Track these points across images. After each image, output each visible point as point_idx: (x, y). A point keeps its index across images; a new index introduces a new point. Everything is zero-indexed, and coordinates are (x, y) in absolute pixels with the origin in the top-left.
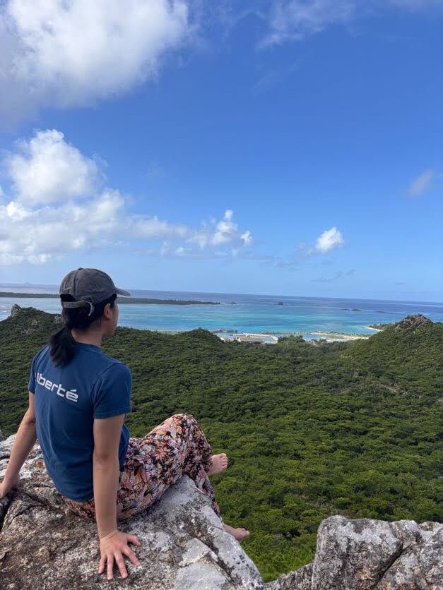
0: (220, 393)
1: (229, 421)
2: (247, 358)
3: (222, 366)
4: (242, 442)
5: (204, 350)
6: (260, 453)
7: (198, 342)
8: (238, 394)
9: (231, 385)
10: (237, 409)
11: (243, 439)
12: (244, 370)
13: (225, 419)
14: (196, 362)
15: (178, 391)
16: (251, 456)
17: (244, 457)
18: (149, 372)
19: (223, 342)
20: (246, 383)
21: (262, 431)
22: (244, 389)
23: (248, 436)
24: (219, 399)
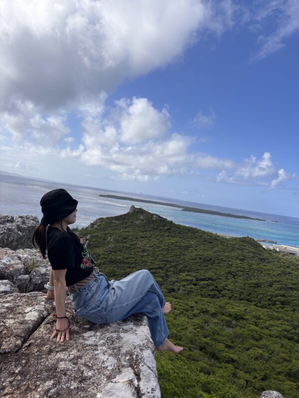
0: (257, 285)
1: (262, 307)
2: (282, 263)
3: (261, 266)
4: (271, 325)
5: (248, 253)
6: (284, 337)
7: (245, 246)
8: (271, 289)
9: (267, 281)
10: (269, 300)
11: (271, 322)
12: (279, 272)
13: (259, 304)
14: (243, 260)
15: (226, 278)
16: (277, 337)
17: (271, 337)
18: (208, 261)
19: (264, 249)
20: (279, 282)
21: (288, 321)
22: (276, 286)
23: (276, 322)
24: (256, 289)
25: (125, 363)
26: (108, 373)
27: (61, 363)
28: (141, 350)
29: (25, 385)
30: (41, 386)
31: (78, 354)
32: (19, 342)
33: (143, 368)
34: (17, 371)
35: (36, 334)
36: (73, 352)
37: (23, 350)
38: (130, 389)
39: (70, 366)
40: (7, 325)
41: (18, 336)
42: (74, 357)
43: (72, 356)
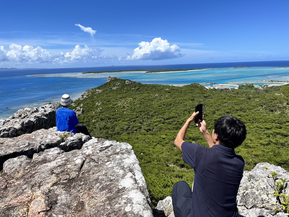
3: (206, 101)
7: (194, 90)
9: (211, 111)
18: (170, 105)
20: (220, 110)
22: (218, 113)
25: (128, 171)
26: (121, 176)
27: (100, 177)
28: (134, 165)
29: (88, 187)
30: (95, 186)
31: (106, 172)
32: (77, 173)
33: (135, 171)
34: (82, 184)
35: (83, 168)
36: (103, 172)
37: (81, 175)
38: (131, 179)
39: (104, 177)
40: (69, 167)
41: (76, 171)
42: (105, 173)
43: (104, 173)
